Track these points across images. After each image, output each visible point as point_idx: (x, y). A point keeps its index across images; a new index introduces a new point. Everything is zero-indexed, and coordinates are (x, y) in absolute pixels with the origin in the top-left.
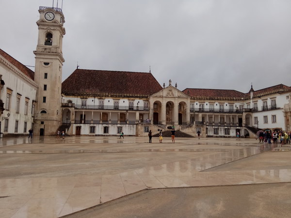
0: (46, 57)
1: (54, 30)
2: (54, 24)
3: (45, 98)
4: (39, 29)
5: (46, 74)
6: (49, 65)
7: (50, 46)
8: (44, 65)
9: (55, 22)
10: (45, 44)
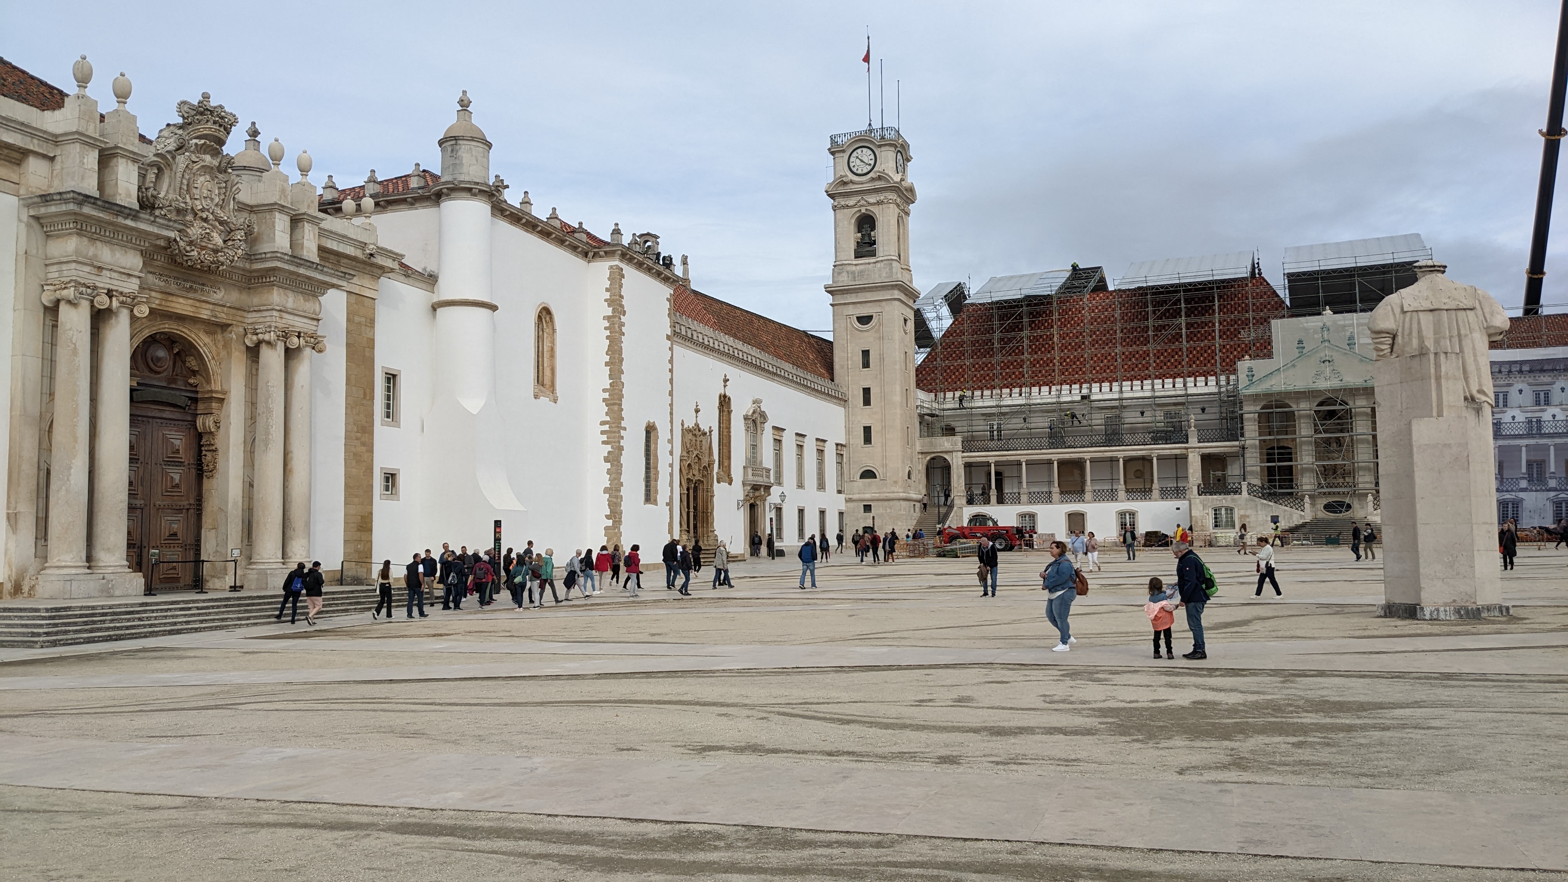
0: (862, 297)
1: (879, 203)
2: (879, 184)
3: (867, 430)
4: (835, 208)
5: (866, 354)
6: (873, 322)
7: (872, 260)
8: (857, 325)
9: (880, 178)
10: (858, 256)
